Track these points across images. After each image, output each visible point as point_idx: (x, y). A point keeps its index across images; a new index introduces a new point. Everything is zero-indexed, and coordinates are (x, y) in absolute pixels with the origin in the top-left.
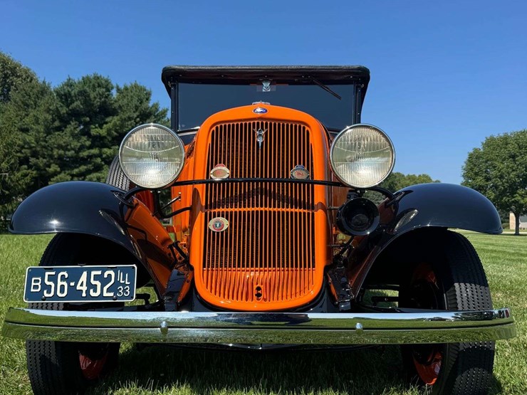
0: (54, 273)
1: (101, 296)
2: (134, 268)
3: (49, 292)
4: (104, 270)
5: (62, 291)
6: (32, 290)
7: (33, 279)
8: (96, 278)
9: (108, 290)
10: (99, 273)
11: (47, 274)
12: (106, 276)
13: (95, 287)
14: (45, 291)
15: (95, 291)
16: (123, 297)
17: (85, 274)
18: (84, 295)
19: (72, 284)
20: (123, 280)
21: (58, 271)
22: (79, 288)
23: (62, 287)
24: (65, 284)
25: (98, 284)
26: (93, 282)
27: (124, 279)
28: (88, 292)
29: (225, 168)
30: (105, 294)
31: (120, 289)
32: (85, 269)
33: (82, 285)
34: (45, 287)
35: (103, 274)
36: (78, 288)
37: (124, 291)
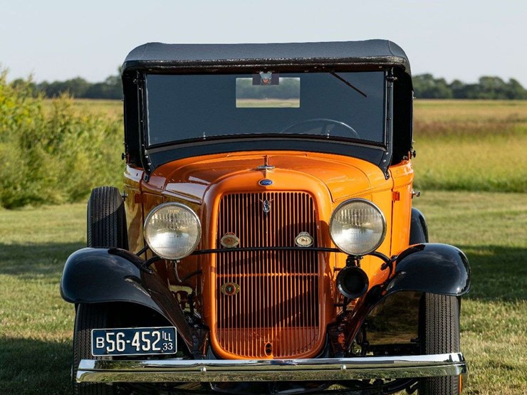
0: (113, 334)
1: (151, 350)
3: (111, 348)
4: (151, 331)
5: (121, 347)
6: (98, 347)
7: (97, 339)
8: (146, 337)
9: (156, 346)
10: (148, 333)
11: (108, 334)
12: (153, 335)
13: (146, 344)
14: (108, 348)
15: (146, 347)
16: (168, 351)
17: (137, 334)
18: (138, 349)
19: (128, 342)
21: (116, 332)
22: (133, 344)
23: (121, 344)
25: (148, 341)
26: (144, 340)
27: (167, 337)
28: (141, 347)
29: (235, 236)
30: (154, 349)
34: (107, 344)
35: (151, 334)
37: (168, 346)
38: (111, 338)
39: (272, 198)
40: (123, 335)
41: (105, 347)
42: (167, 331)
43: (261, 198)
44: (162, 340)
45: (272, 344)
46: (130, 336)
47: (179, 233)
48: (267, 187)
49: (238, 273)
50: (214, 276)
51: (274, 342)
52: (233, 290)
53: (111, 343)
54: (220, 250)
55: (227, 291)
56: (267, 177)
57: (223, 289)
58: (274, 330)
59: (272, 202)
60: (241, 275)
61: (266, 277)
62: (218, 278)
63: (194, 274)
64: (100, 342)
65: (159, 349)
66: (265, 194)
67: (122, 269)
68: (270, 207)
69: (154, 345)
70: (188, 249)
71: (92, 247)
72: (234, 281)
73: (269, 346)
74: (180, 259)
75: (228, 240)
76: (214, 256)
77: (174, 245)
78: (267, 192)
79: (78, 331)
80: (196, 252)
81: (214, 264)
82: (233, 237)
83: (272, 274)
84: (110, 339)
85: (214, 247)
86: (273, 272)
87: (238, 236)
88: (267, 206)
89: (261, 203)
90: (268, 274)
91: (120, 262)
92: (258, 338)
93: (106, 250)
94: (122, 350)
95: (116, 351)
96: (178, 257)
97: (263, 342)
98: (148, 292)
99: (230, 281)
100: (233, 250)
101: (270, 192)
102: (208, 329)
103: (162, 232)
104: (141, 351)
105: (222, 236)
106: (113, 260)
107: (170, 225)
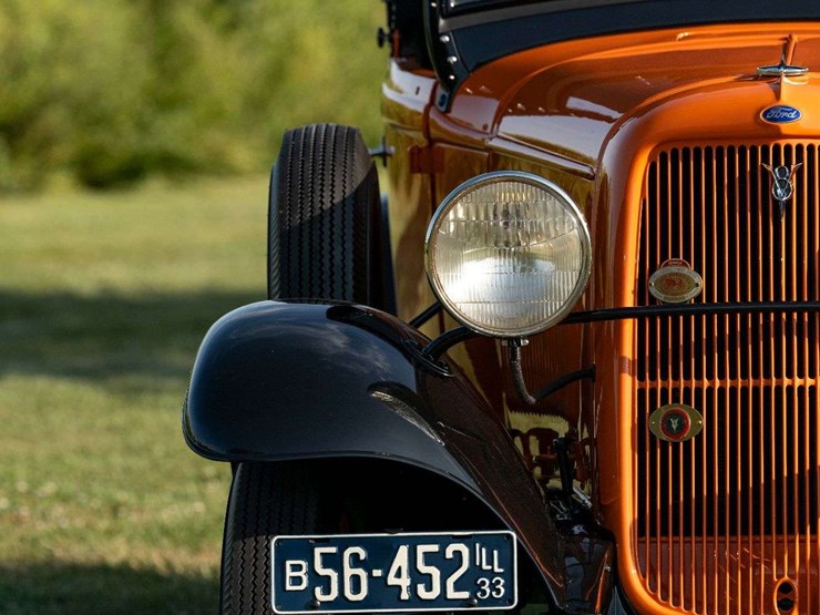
0: (333, 550)
1: (443, 598)
2: (510, 537)
3: (327, 591)
4: (444, 543)
5: (356, 589)
7: (288, 563)
8: (430, 559)
9: (458, 587)
10: (435, 548)
12: (449, 555)
14: (318, 590)
15: (429, 588)
18: (405, 596)
19: (377, 573)
20: (488, 564)
21: (343, 545)
22: (392, 580)
23: (356, 579)
24: (361, 573)
25: (435, 572)
26: (422, 568)
27: (490, 562)
28: (413, 589)
29: (689, 271)
30: (451, 594)
31: (483, 583)
32: (404, 541)
33: (398, 575)
34: (316, 579)
36: (390, 583)
37: (492, 587)
38: (329, 561)
39: (799, 159)
40: (363, 555)
41: (311, 589)
42: (489, 544)
43: (765, 160)
44: (475, 570)
45: (795, 584)
46: (381, 556)
47: (527, 260)
48: (785, 128)
49: (699, 377)
50: (628, 384)
51: (803, 578)
52: (682, 427)
53: (328, 578)
54: (647, 310)
55: (667, 428)
56: (785, 99)
57: (654, 424)
58: (803, 542)
59: (799, 172)
60: (706, 383)
61: (779, 389)
62: (642, 392)
63: (574, 378)
64: (295, 575)
65: (465, 595)
66: (777, 148)
67: (362, 363)
68: (794, 185)
69: (451, 582)
70: (553, 309)
71: (282, 298)
72: (687, 401)
73: (786, 588)
74: (528, 337)
75: (670, 283)
76: (629, 326)
77: (510, 295)
78: (783, 143)
79: (235, 539)
80: (575, 316)
81: (628, 350)
82: (685, 271)
83: (798, 382)
84: (325, 565)
85: (629, 301)
86: (801, 375)
87: (698, 269)
88: (783, 184)
89: (765, 173)
90: (786, 382)
91: (355, 343)
92: (756, 567)
93: (322, 308)
94: (361, 597)
95: (342, 601)
96: (523, 329)
97: (769, 577)
98: (437, 429)
99: (676, 399)
100: (685, 310)
101: (794, 143)
102: (611, 537)
103: (478, 257)
104: (415, 599)
105: (653, 268)
106: (336, 337)
107: (500, 236)
